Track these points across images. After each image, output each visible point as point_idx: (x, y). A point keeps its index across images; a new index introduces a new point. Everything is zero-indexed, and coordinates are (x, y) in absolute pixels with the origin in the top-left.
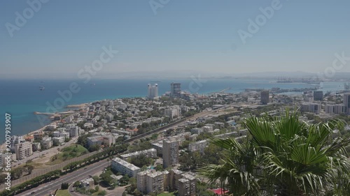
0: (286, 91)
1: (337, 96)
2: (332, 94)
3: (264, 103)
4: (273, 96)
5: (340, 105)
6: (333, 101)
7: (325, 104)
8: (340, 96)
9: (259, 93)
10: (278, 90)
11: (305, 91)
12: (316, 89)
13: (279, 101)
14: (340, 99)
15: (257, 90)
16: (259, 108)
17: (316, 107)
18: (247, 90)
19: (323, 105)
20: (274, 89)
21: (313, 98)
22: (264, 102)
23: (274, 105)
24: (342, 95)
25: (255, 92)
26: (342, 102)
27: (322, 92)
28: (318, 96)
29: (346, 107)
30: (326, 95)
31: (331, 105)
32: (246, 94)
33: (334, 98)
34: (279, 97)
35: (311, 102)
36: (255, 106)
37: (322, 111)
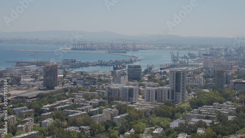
0: (86, 65)
1: (160, 73)
2: (156, 69)
3: (49, 88)
4: (65, 73)
5: (165, 87)
6: (155, 81)
7: (144, 86)
8: (165, 73)
9: (41, 69)
10: (74, 64)
11: (116, 65)
12: (131, 62)
13: (75, 84)
14: (164, 78)
15: (38, 64)
16: (40, 96)
17: (131, 91)
18: (19, 64)
19: (141, 88)
20: (66, 62)
21: (127, 77)
22: (49, 85)
23: (66, 90)
24: (168, 71)
25: (33, 68)
26: (167, 83)
27: (139, 67)
28: (135, 74)
29: (173, 91)
30: (146, 72)
31: (151, 87)
32: (17, 71)
33: (157, 77)
34: (75, 75)
35: (124, 84)
36: (34, 93)
37: (140, 98)
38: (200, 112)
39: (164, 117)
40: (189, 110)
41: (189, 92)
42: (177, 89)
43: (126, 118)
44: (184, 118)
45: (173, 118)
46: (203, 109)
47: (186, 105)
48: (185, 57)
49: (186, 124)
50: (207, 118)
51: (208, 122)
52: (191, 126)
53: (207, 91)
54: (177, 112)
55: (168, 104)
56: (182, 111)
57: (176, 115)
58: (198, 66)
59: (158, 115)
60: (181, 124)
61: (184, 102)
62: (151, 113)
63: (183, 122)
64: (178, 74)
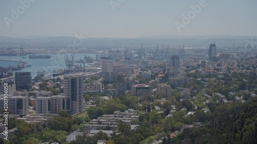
1: (54, 80)
2: (48, 75)
5: (59, 96)
6: (48, 89)
7: (34, 95)
8: (59, 79)
11: (1, 73)
12: (19, 68)
14: (58, 86)
17: (20, 102)
19: (32, 98)
21: (14, 86)
24: (62, 77)
26: (62, 91)
27: (28, 74)
28: (24, 83)
29: (68, 100)
30: (37, 79)
31: (44, 97)
33: (50, 85)
35: (11, 95)
37: (31, 109)
38: (100, 123)
39: (59, 129)
40: (87, 121)
41: (87, 100)
42: (74, 98)
43: (15, 133)
44: (82, 130)
45: (69, 130)
46: (103, 119)
47: (84, 115)
48: (81, 61)
49: (85, 137)
50: (108, 129)
51: (109, 133)
52: (90, 138)
53: (106, 98)
54: (74, 123)
55: (63, 115)
56: (79, 122)
57: (73, 127)
58: (96, 71)
59: (52, 128)
60: (78, 137)
61: (81, 112)
62: (44, 126)
63: (81, 134)
64: (73, 81)
